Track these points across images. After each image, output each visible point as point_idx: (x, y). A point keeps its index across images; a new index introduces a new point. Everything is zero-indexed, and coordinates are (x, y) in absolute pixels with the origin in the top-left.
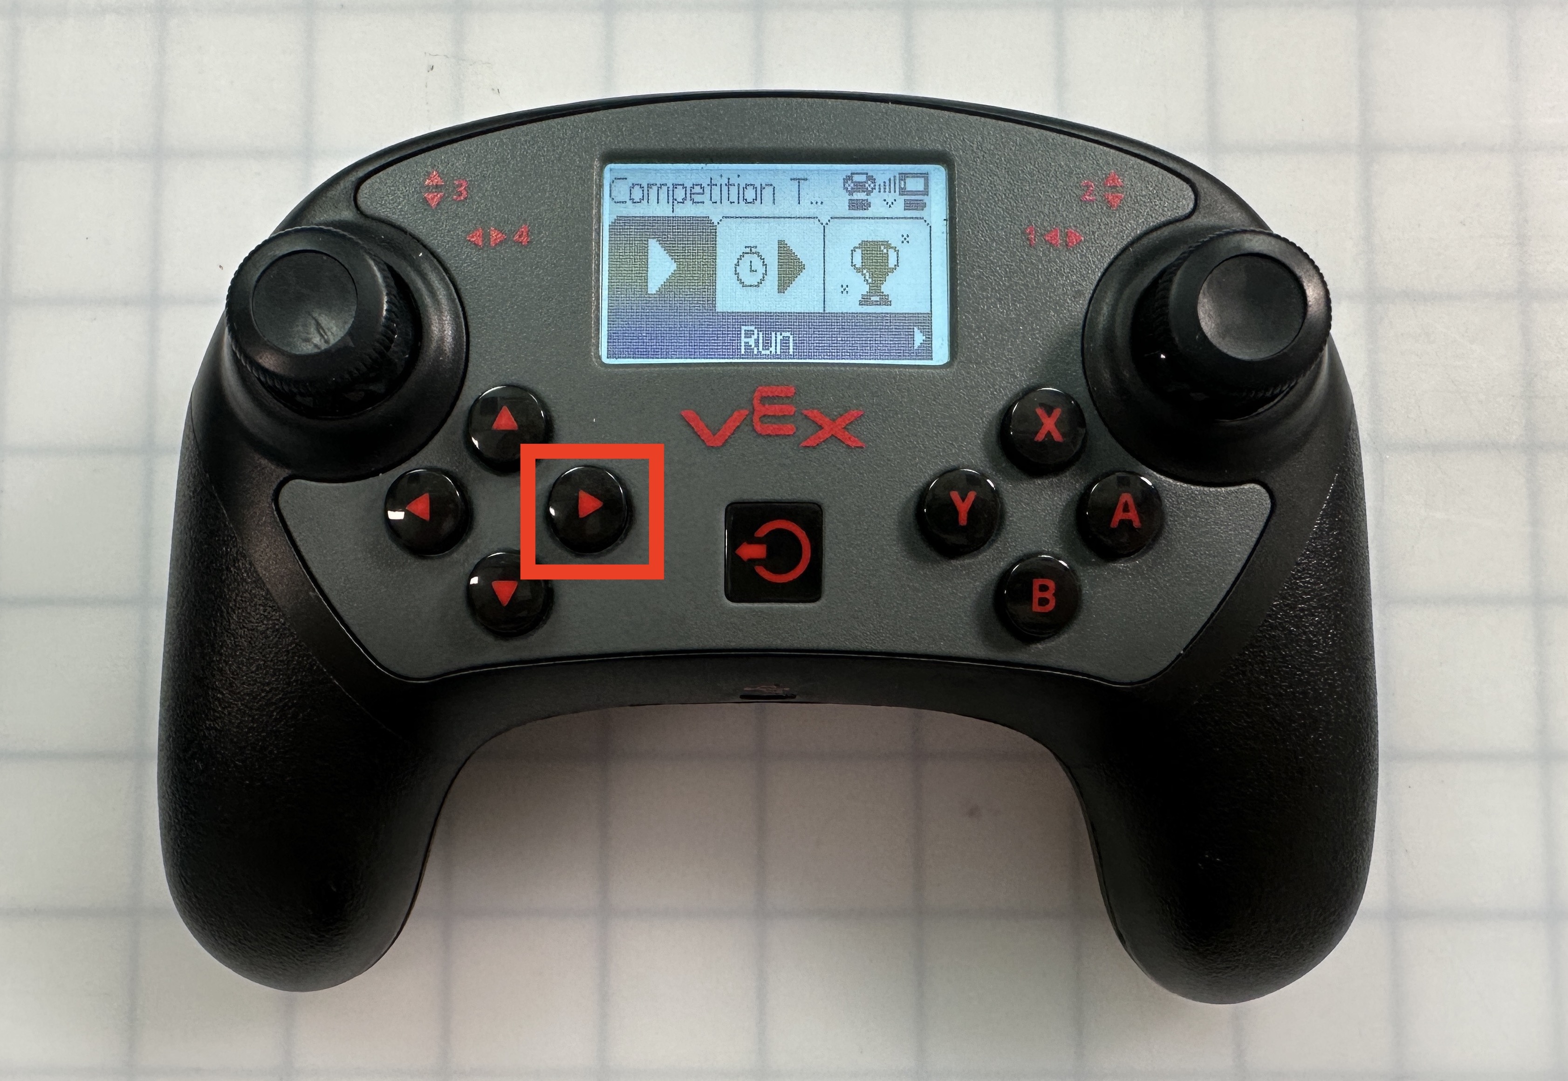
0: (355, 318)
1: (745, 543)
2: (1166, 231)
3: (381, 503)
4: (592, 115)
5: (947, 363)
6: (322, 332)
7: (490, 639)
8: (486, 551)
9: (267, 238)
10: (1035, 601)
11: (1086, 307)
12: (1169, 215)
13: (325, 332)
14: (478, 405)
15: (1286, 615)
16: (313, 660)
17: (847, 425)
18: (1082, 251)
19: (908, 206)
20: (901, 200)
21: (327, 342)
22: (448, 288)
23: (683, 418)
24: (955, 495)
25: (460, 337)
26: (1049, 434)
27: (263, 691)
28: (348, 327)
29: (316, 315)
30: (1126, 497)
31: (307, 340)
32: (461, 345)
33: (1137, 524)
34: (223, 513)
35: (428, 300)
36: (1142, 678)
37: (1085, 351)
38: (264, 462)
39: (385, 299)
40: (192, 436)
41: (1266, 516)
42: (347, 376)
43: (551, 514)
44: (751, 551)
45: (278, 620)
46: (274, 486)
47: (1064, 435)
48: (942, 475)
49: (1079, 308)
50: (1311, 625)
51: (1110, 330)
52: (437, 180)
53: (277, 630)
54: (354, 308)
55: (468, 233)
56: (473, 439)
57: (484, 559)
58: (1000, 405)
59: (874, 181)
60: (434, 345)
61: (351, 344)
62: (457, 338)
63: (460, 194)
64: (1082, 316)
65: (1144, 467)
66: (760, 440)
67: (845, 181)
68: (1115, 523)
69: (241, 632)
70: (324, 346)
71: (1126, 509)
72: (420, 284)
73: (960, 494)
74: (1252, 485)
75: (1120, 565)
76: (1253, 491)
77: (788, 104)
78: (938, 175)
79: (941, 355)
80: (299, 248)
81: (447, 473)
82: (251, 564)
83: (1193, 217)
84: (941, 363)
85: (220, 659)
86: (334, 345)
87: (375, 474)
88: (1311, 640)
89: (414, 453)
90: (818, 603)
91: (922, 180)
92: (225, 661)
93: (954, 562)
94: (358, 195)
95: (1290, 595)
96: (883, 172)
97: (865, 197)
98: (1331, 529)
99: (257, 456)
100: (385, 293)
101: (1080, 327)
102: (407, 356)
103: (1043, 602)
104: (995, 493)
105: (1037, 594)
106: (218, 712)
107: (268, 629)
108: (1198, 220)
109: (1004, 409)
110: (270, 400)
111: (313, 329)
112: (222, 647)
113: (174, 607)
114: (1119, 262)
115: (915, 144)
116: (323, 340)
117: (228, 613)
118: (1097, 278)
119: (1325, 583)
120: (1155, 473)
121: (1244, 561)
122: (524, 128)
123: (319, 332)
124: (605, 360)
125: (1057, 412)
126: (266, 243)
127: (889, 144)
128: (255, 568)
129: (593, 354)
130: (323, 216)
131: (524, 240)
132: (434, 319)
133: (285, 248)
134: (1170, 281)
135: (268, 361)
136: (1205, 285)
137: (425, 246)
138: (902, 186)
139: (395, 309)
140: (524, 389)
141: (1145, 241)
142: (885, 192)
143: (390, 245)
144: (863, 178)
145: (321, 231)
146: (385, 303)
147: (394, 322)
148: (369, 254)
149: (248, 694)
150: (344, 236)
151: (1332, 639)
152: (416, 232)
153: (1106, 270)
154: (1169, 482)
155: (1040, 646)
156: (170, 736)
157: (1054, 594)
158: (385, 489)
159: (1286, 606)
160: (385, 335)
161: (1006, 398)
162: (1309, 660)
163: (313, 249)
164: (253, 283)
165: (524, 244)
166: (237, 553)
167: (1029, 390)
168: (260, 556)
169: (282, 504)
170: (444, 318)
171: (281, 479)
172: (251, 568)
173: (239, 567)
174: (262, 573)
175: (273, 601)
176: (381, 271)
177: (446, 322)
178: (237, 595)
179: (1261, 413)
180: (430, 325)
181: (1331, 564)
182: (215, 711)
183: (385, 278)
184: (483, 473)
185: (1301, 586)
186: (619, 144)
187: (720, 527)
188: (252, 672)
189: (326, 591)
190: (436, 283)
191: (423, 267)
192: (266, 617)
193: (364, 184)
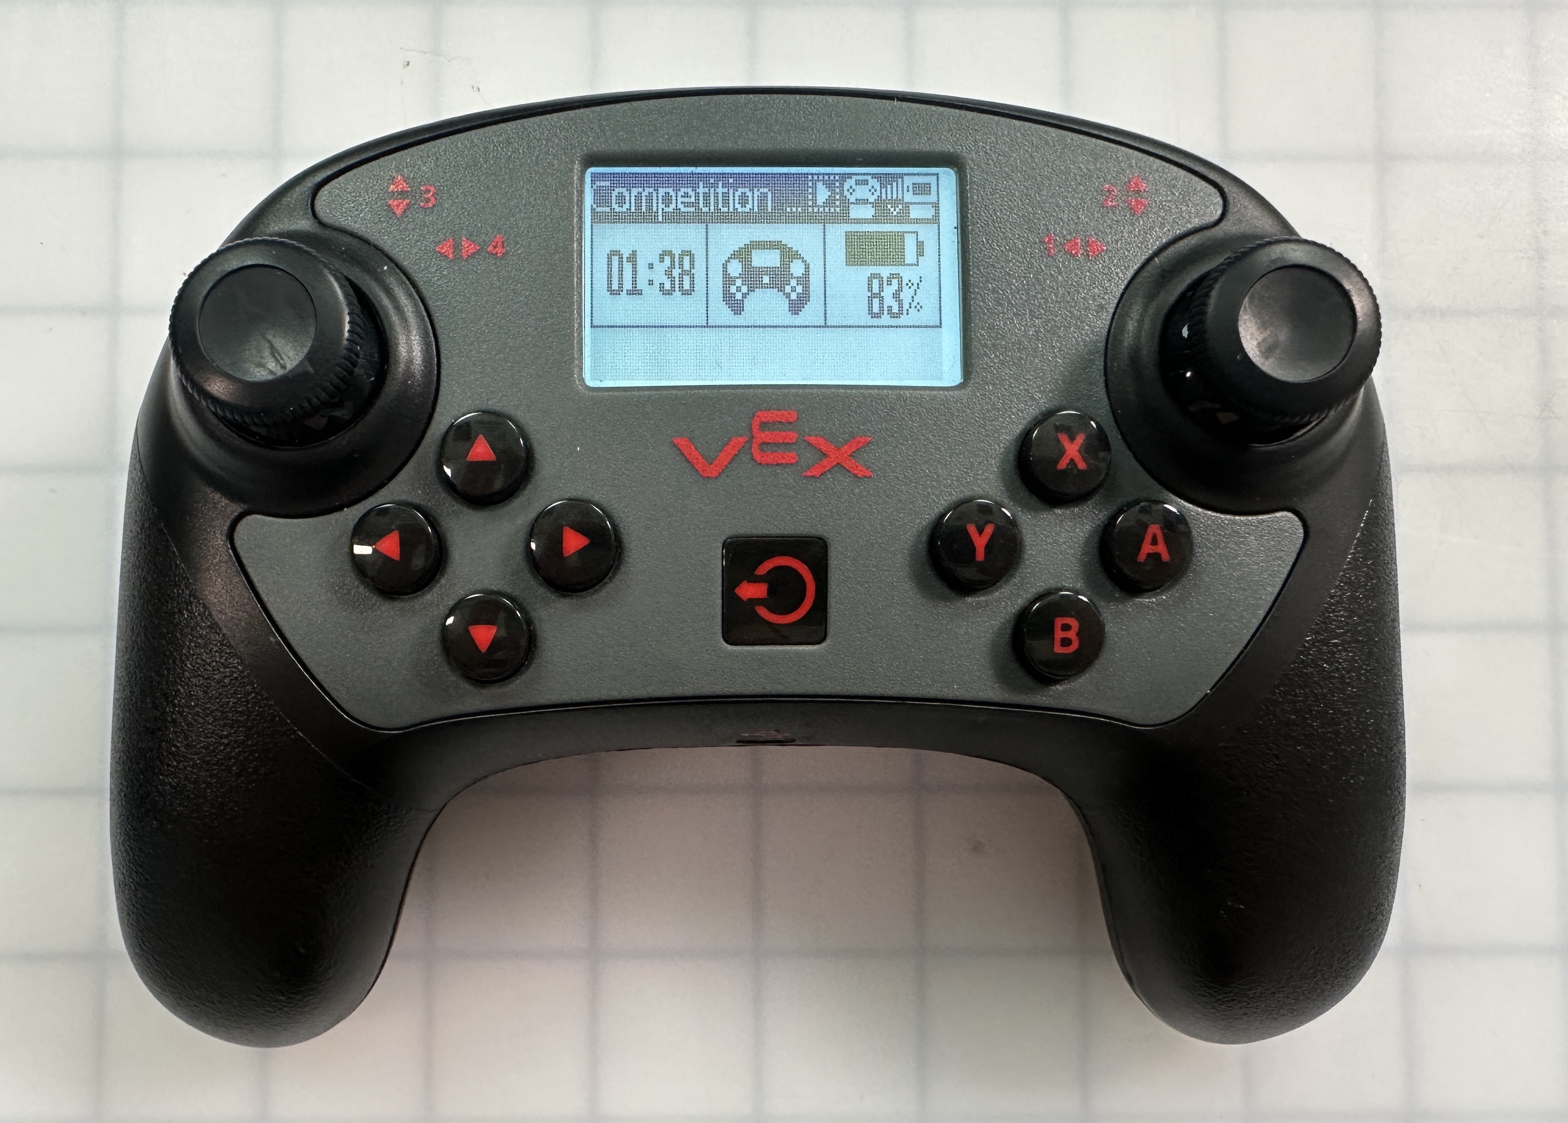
0: (313, 340)
1: (745, 582)
2: (1193, 241)
3: (345, 539)
4: (571, 113)
5: (961, 384)
6: (276, 355)
7: (468, 686)
8: (462, 592)
9: (214, 251)
10: (1057, 642)
11: (1109, 322)
12: (1196, 222)
13: (280, 357)
14: (451, 434)
15: (1319, 651)
16: (275, 710)
17: (854, 452)
18: (1105, 262)
21: (283, 367)
22: (416, 305)
23: (675, 445)
24: (972, 529)
25: (431, 358)
26: (1072, 460)
27: (221, 744)
28: (306, 350)
29: (270, 337)
30: (1154, 529)
31: (261, 365)
32: (431, 365)
33: (1166, 557)
34: (174, 552)
35: (395, 319)
36: (1165, 720)
37: (1109, 369)
38: (217, 496)
39: (347, 319)
40: (138, 466)
41: (1298, 546)
42: (306, 405)
43: (531, 549)
44: (749, 591)
45: (235, 667)
46: (228, 523)
47: (1087, 460)
48: (957, 506)
49: (1101, 323)
50: (1345, 660)
51: (1136, 348)
52: (403, 186)
53: (236, 679)
54: (312, 330)
55: (437, 243)
56: (445, 467)
57: (461, 600)
58: (1018, 429)
60: (402, 367)
61: (311, 370)
62: (427, 360)
63: (428, 200)
64: (1104, 332)
65: (1171, 495)
66: (760, 470)
69: (194, 680)
70: (280, 372)
71: (1154, 542)
72: (386, 302)
73: (977, 527)
74: (1284, 513)
75: (1145, 600)
76: (1289, 520)
77: (785, 101)
78: (947, 177)
79: (952, 374)
80: (250, 263)
81: (418, 508)
82: (205, 607)
83: (1222, 225)
84: (953, 384)
85: (174, 710)
86: (290, 371)
87: (340, 508)
88: (1343, 677)
89: (382, 485)
90: (823, 645)
91: (932, 184)
92: (179, 712)
93: (969, 600)
94: (315, 202)
95: (1324, 630)
96: (889, 175)
98: (1365, 559)
99: (208, 490)
100: (346, 312)
101: (1102, 345)
102: (373, 379)
103: (1066, 642)
104: (1013, 523)
105: (1059, 634)
106: (173, 767)
107: (225, 677)
108: (1228, 227)
109: (1021, 435)
110: (222, 430)
111: (267, 353)
112: (175, 697)
113: (123, 652)
114: (1144, 274)
115: (922, 145)
116: (279, 366)
117: (181, 660)
118: (1121, 291)
119: (1360, 617)
120: (1182, 501)
121: (1275, 594)
122: (495, 127)
123: (274, 357)
124: (590, 383)
125: (1080, 439)
126: (212, 257)
127: (896, 144)
128: (209, 612)
129: (576, 376)
130: (277, 225)
131: (500, 250)
132: (402, 339)
133: (234, 263)
134: (1207, 295)
135: (218, 387)
136: (1246, 301)
137: (390, 258)
139: (358, 330)
140: (503, 415)
141: (1171, 251)
143: (353, 259)
145: (274, 243)
146: (347, 323)
147: (357, 343)
148: (329, 269)
149: (205, 747)
150: (299, 248)
152: (380, 243)
153: (1131, 281)
154: (1197, 511)
155: (1059, 687)
157: (1077, 635)
158: (352, 525)
159: (1318, 641)
160: (348, 359)
161: (1024, 422)
162: (1341, 697)
163: (267, 263)
164: (199, 303)
165: (499, 255)
166: (190, 596)
167: (1049, 414)
168: (215, 598)
169: (238, 543)
170: (412, 338)
171: (236, 514)
172: (205, 611)
173: (192, 609)
174: (218, 617)
175: (230, 646)
176: (342, 287)
177: (415, 342)
178: (191, 641)
179: (1298, 437)
180: (397, 345)
181: (1365, 596)
182: (168, 765)
183: (346, 295)
184: (457, 507)
185: (1334, 620)
186: (600, 147)
187: (717, 565)
188: (209, 723)
189: (288, 636)
190: (403, 300)
191: (388, 281)
192: (222, 664)
193: (322, 189)
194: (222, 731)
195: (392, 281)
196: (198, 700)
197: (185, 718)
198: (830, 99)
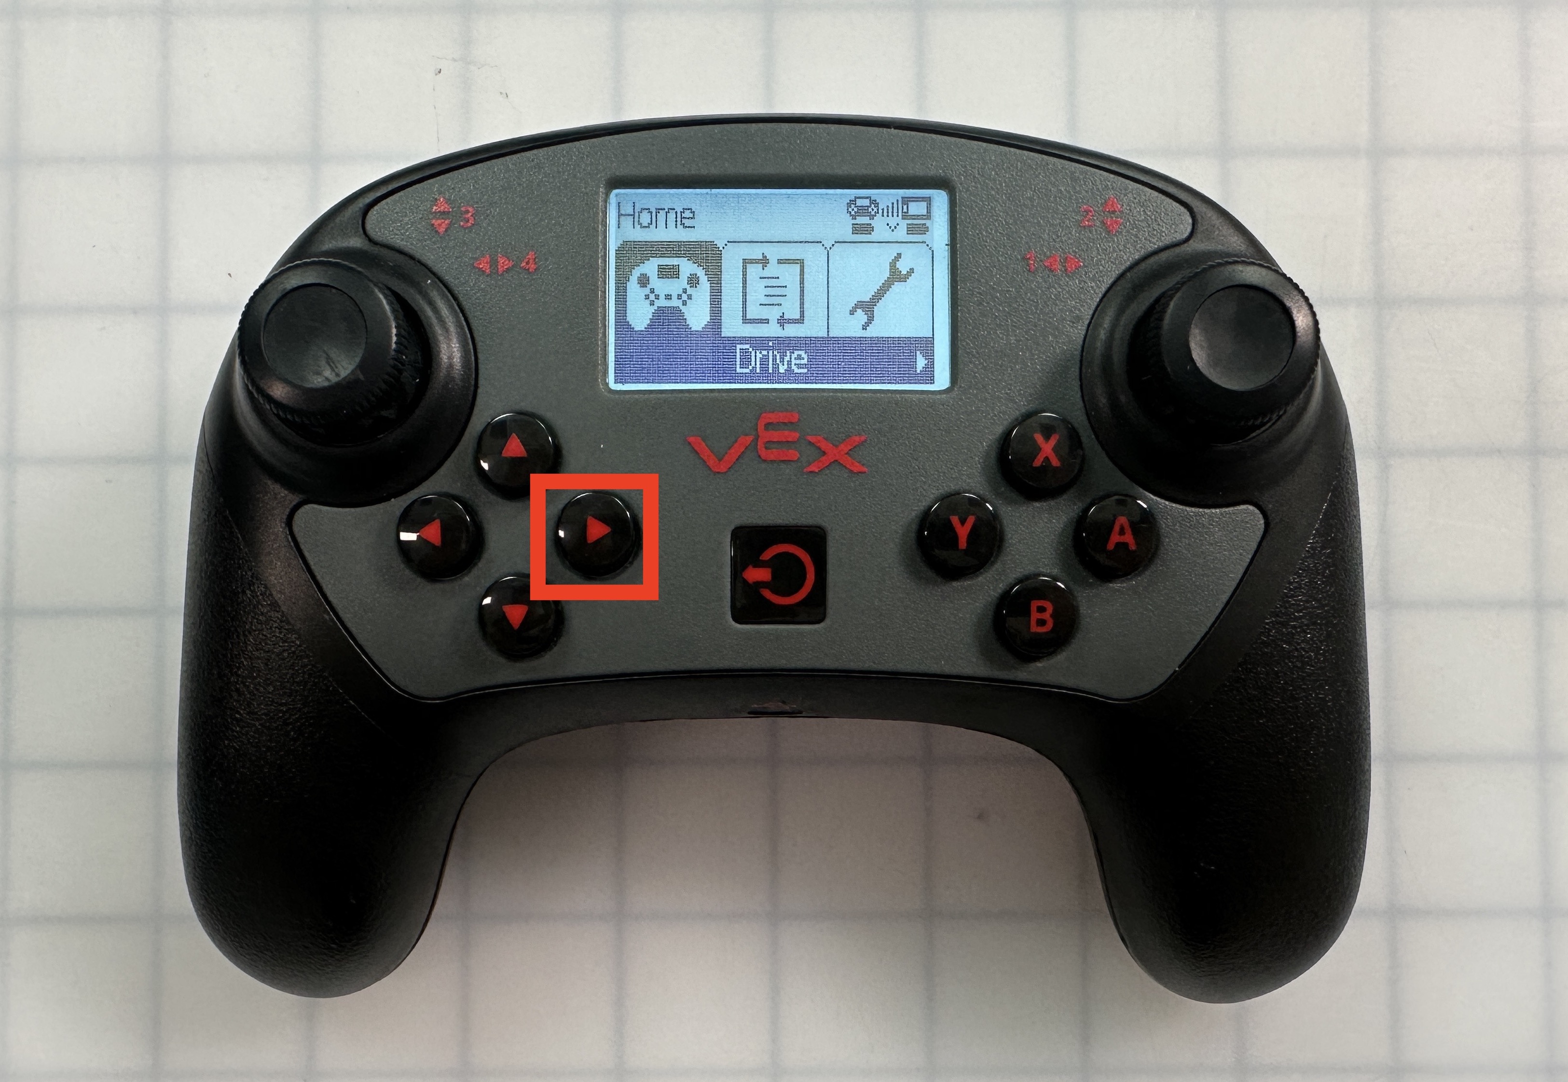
0: (363, 353)
1: (750, 567)
2: (1164, 256)
3: (393, 527)
4: (597, 139)
5: (948, 388)
6: (332, 364)
7: (502, 660)
8: (497, 575)
10: (1033, 622)
11: (1084, 333)
12: (1167, 240)
13: (335, 365)
14: (488, 432)
15: (1279, 632)
16: (329, 682)
17: (850, 450)
18: (1081, 277)
19: (911, 230)
20: (904, 224)
21: (338, 375)
22: (457, 317)
23: (689, 444)
24: (955, 520)
25: (470, 363)
26: (1047, 459)
27: (281, 711)
28: (358, 360)
29: (326, 349)
30: (1122, 520)
31: (318, 373)
32: (470, 369)
33: (1133, 547)
34: (238, 538)
35: (438, 330)
36: (1137, 695)
37: (1083, 376)
38: (277, 488)
39: (394, 331)
40: (205, 459)
41: (1260, 536)
42: (358, 408)
43: (560, 537)
44: (756, 575)
45: (293, 642)
46: (287, 512)
47: (1061, 458)
48: (943, 498)
49: (1078, 332)
50: (1303, 641)
51: (1107, 357)
52: (444, 207)
53: (294, 652)
54: (363, 343)
55: (476, 259)
56: (482, 462)
57: (496, 582)
58: (999, 430)
59: (877, 205)
60: (443, 373)
61: (361, 377)
62: (466, 365)
63: (467, 221)
64: (1080, 341)
65: (1141, 490)
66: (764, 466)
67: (849, 205)
68: (1111, 546)
69: (256, 654)
70: (334, 379)
71: (1122, 532)
72: (430, 313)
73: (960, 519)
74: (1246, 506)
75: (1116, 585)
76: (1250, 513)
78: (940, 199)
79: (942, 380)
80: (308, 282)
81: (458, 499)
82: (266, 587)
83: (1191, 241)
84: (943, 389)
85: (238, 680)
86: (345, 378)
87: (387, 499)
88: (1302, 657)
89: (425, 479)
90: (823, 625)
91: (924, 204)
92: (242, 683)
93: (956, 584)
94: (366, 222)
95: (1282, 613)
96: (886, 197)
97: (869, 222)
98: (1324, 548)
99: (269, 482)
100: (394, 326)
101: (1077, 353)
102: (418, 380)
103: (1041, 623)
104: (995, 516)
105: (1035, 616)
106: (237, 732)
107: (284, 651)
108: (1197, 246)
109: (1003, 433)
110: (282, 428)
111: (323, 363)
112: (239, 668)
114: (1118, 287)
115: (917, 170)
116: (334, 374)
117: (244, 635)
118: (1096, 304)
119: (1317, 601)
120: (1152, 496)
121: (1238, 581)
122: (528, 154)
123: (330, 366)
124: (613, 386)
125: (1056, 437)
127: (891, 170)
128: (270, 592)
129: (600, 380)
130: (327, 246)
131: (532, 266)
132: (443, 347)
133: (294, 280)
134: (1164, 311)
135: (279, 391)
136: (1197, 316)
137: (434, 274)
138: (905, 210)
139: (404, 342)
140: (533, 415)
141: (1143, 266)
142: (888, 216)
143: (399, 273)
144: (866, 202)
145: (328, 263)
146: (394, 335)
147: (403, 354)
148: (379, 285)
149: (265, 714)
150: (351, 268)
151: (1323, 655)
152: (424, 259)
153: (1104, 296)
154: (1165, 504)
155: (1039, 665)
156: (189, 754)
157: (1051, 616)
158: (398, 513)
159: (1279, 623)
160: (394, 367)
161: (1005, 423)
162: (1301, 675)
163: (323, 282)
164: (264, 316)
165: (530, 270)
166: (252, 577)
167: (1028, 416)
168: (275, 579)
169: (296, 529)
170: (453, 346)
171: (294, 503)
172: (266, 591)
173: (255, 589)
174: (277, 596)
175: (288, 623)
176: (390, 303)
177: (455, 350)
178: (253, 618)
179: (1254, 437)
180: (439, 352)
181: (1323, 582)
182: (233, 731)
183: (394, 311)
184: (493, 498)
185: (1293, 604)
186: (624, 171)
187: (727, 552)
188: (269, 693)
189: (341, 613)
190: (445, 311)
191: (432, 295)
192: (281, 639)
193: (372, 210)
194: (281, 699)
195: (435, 295)
196: (259, 671)
197: (248, 687)
198: (833, 127)
